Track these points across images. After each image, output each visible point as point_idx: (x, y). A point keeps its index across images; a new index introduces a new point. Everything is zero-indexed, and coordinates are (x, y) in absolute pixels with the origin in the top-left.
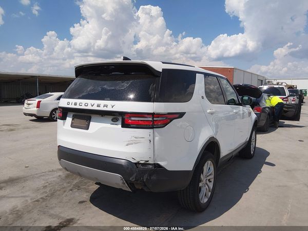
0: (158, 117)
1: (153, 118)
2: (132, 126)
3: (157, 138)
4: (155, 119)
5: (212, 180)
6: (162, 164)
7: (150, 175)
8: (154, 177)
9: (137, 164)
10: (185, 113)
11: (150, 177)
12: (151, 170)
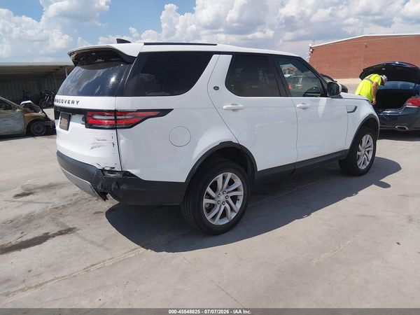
0: (122, 115)
1: (115, 117)
2: (94, 126)
3: (122, 141)
4: (118, 117)
5: (241, 199)
6: (133, 172)
7: (118, 185)
8: (124, 187)
9: (103, 170)
10: (172, 109)
11: (118, 186)
12: (119, 179)
